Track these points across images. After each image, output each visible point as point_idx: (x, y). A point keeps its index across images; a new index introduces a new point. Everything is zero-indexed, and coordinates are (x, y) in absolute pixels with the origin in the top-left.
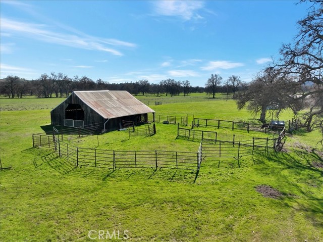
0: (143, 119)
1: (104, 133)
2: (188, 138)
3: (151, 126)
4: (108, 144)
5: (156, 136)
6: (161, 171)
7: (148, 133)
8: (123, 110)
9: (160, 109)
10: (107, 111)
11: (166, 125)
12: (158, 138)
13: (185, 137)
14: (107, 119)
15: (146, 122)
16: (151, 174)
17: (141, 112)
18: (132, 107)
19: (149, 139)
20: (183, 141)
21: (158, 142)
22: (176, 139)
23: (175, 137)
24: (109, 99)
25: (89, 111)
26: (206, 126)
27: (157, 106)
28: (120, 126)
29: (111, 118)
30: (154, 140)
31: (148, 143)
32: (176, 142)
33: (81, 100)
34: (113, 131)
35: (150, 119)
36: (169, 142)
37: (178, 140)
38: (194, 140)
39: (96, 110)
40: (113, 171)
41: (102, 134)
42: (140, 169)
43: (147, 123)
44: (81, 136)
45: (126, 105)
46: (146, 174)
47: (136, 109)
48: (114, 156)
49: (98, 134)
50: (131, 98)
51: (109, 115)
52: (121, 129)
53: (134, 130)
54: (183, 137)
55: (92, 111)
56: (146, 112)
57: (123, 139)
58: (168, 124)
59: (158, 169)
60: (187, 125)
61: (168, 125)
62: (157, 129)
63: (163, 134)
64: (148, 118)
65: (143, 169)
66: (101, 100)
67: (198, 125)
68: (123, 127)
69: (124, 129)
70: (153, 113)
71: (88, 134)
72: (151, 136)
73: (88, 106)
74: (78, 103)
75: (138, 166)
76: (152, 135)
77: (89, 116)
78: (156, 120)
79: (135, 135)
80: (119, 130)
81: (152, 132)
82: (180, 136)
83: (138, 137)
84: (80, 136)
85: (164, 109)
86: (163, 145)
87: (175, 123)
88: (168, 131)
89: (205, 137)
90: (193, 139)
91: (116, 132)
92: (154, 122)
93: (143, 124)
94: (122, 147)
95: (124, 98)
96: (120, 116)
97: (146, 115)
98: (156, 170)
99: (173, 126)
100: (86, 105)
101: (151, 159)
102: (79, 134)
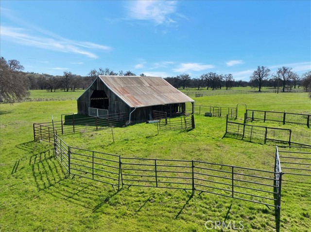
0: (179, 109)
1: (128, 125)
2: (242, 138)
3: (189, 118)
4: (127, 140)
5: (194, 131)
6: (201, 198)
7: (184, 127)
8: (154, 97)
9: (200, 101)
10: (135, 98)
11: (208, 117)
12: (198, 135)
13: (238, 135)
14: (134, 108)
15: (183, 113)
16: (182, 203)
17: (177, 101)
18: (166, 95)
19: (184, 135)
20: (235, 141)
21: (197, 140)
22: (224, 137)
23: (223, 134)
24: (139, 85)
25: (114, 98)
26: (265, 120)
27: (198, 98)
28: (151, 117)
29: (139, 106)
30: (192, 138)
31: (182, 142)
32: (225, 142)
33: (105, 85)
34: (141, 122)
35: (188, 110)
36: (214, 141)
37: (226, 140)
38: (253, 141)
39: (121, 97)
40: (119, 190)
41: (126, 126)
42: (165, 190)
43: (184, 115)
44: (99, 127)
45: (159, 93)
46: (174, 204)
47: (172, 97)
48: (120, 166)
49: (121, 126)
50: (166, 85)
51: (136, 103)
52: (150, 121)
53: (166, 122)
54: (234, 135)
55: (117, 98)
56: (183, 101)
57: (150, 134)
58: (211, 116)
59: (196, 194)
60: (236, 119)
61: (211, 118)
62: (196, 123)
63: (205, 129)
64: (186, 110)
65: (169, 191)
66: (130, 85)
67: (253, 119)
68: (154, 118)
69: (155, 121)
70: (193, 103)
71: (109, 126)
72: (188, 131)
73: (112, 92)
74: (102, 89)
75: (160, 184)
76: (190, 130)
77: (114, 104)
78: (195, 111)
79: (166, 129)
80: (147, 123)
81: (189, 126)
82: (230, 134)
83: (170, 132)
84: (97, 129)
85: (205, 101)
86: (205, 146)
87: (220, 116)
88: (211, 126)
89: (269, 137)
90: (251, 138)
91: (144, 125)
92: (193, 113)
93: (179, 115)
94: (145, 147)
95: (158, 85)
96: (150, 105)
97: (183, 105)
98: (192, 197)
99: (217, 119)
100: (111, 91)
101: (185, 170)
102: (97, 125)
